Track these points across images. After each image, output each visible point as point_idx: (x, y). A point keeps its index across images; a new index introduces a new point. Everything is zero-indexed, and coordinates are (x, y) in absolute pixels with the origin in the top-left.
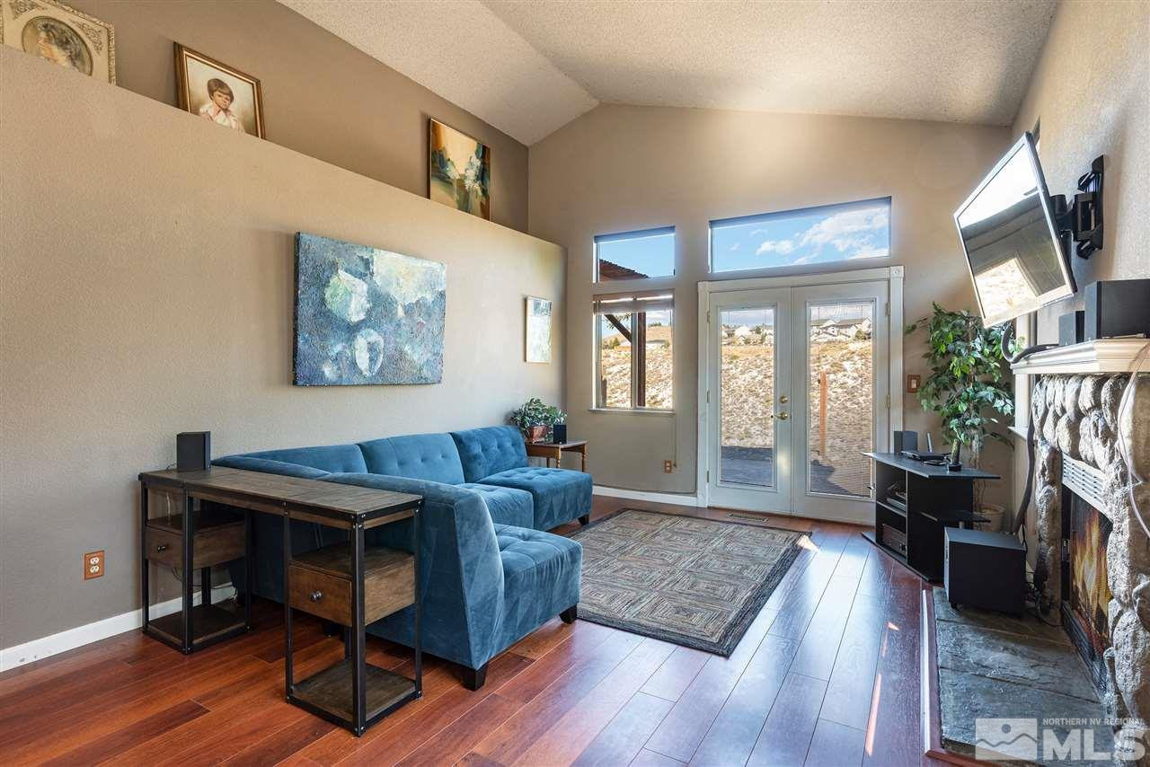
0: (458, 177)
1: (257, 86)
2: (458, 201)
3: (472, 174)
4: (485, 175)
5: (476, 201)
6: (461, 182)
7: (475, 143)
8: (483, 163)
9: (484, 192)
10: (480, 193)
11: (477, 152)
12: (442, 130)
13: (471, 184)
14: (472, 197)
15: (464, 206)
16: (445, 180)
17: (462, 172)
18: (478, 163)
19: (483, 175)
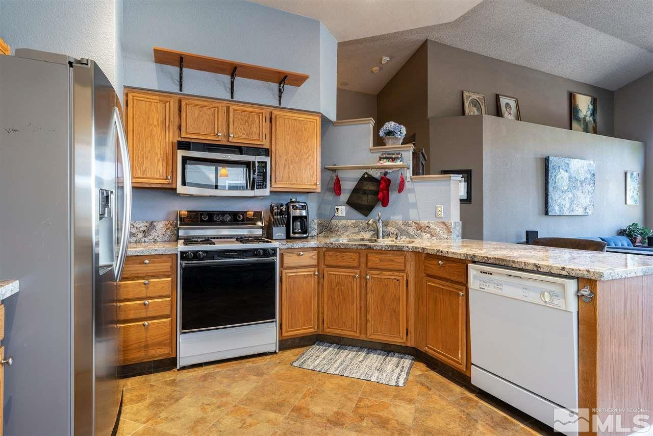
0: (583, 117)
1: (517, 102)
2: (583, 128)
3: (589, 113)
4: (595, 113)
5: (591, 127)
6: (584, 118)
7: (590, 98)
8: (594, 107)
9: (594, 120)
10: (592, 122)
11: (591, 102)
12: (577, 97)
13: (589, 119)
14: (589, 125)
15: (586, 130)
16: (578, 120)
17: (585, 114)
18: (591, 107)
19: (593, 113)
